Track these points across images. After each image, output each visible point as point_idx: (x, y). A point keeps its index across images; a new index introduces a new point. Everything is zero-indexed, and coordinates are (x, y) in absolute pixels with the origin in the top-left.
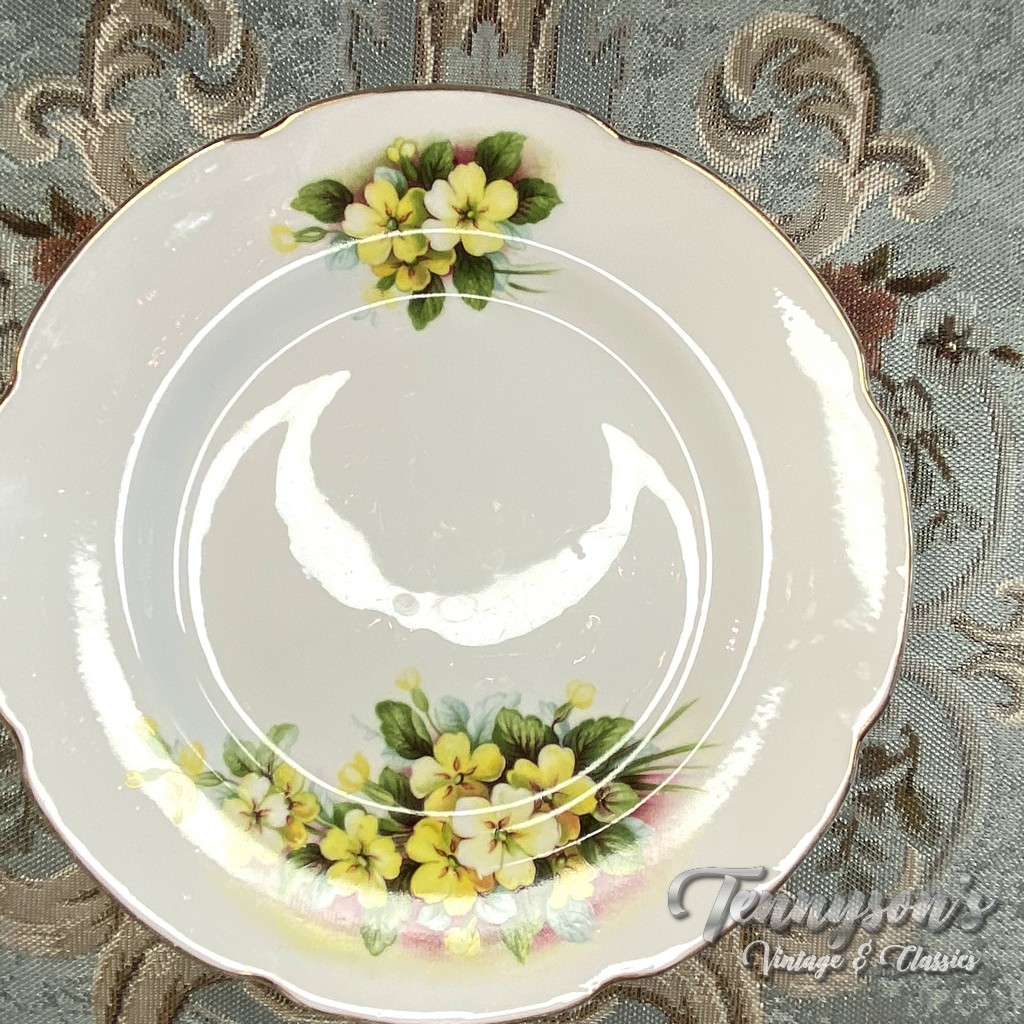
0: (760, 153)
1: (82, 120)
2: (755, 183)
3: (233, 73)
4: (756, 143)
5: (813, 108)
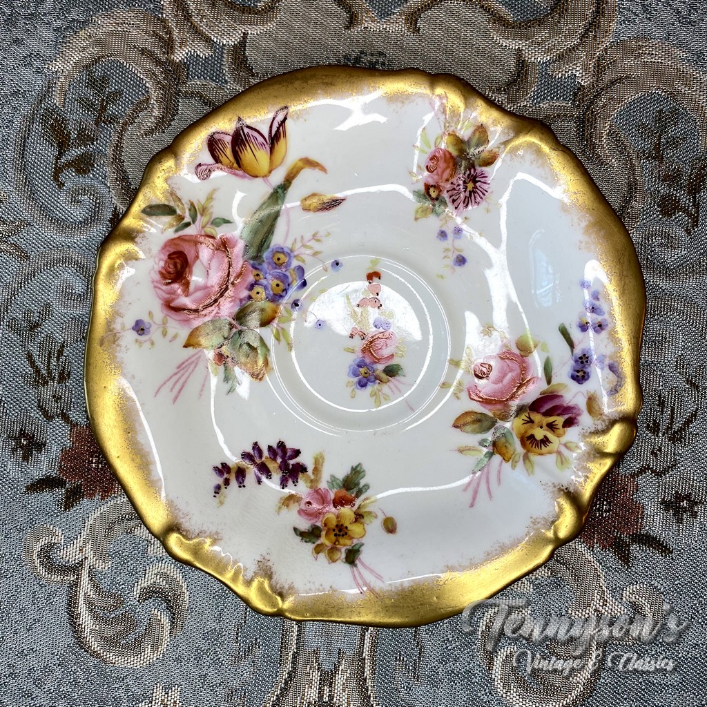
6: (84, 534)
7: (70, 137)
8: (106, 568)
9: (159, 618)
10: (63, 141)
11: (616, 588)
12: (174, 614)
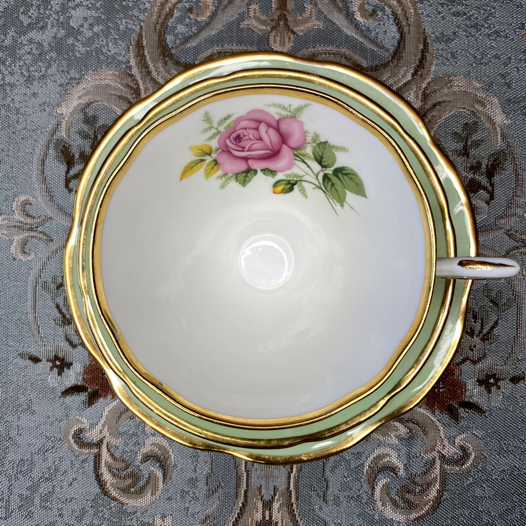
0: (145, 446)
1: (445, 454)
2: (147, 433)
3: (378, 476)
4: (147, 450)
5: (124, 465)
6: (102, 421)
7: (74, 158)
8: (118, 442)
9: (155, 472)
10: (70, 161)
11: (450, 438)
12: (165, 470)
